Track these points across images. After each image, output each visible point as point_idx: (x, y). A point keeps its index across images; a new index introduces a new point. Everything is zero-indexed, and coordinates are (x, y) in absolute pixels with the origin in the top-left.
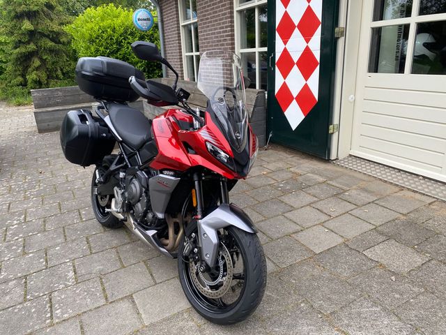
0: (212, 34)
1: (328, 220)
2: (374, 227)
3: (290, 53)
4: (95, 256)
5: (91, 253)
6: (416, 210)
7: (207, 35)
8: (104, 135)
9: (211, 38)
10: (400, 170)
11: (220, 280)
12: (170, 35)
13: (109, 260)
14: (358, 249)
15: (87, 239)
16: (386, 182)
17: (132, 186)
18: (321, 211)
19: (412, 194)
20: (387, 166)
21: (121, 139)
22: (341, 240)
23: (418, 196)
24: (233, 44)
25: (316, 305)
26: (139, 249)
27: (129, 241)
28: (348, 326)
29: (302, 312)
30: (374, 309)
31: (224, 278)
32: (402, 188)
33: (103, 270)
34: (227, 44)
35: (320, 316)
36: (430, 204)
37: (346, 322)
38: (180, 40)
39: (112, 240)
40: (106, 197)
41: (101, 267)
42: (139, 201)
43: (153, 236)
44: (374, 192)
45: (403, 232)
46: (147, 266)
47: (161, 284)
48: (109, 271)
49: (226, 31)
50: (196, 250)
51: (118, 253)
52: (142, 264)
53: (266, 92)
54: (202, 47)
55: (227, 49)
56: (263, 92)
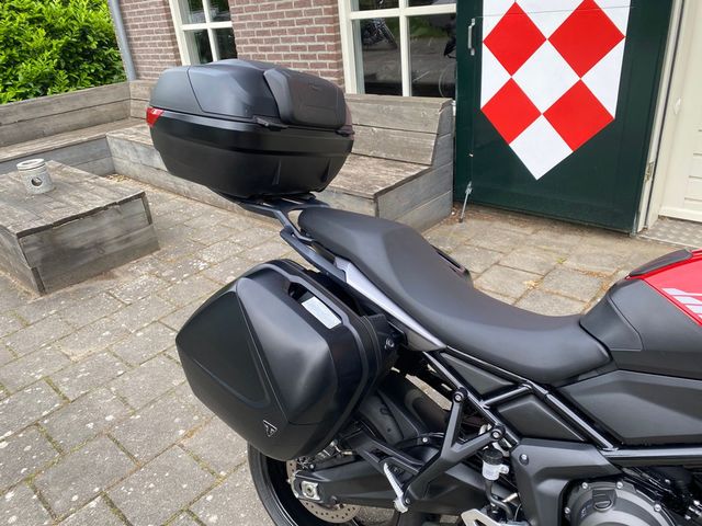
8: (391, 342)
53: (454, 102)
54: (240, 11)
55: (320, 12)
56: (450, 104)
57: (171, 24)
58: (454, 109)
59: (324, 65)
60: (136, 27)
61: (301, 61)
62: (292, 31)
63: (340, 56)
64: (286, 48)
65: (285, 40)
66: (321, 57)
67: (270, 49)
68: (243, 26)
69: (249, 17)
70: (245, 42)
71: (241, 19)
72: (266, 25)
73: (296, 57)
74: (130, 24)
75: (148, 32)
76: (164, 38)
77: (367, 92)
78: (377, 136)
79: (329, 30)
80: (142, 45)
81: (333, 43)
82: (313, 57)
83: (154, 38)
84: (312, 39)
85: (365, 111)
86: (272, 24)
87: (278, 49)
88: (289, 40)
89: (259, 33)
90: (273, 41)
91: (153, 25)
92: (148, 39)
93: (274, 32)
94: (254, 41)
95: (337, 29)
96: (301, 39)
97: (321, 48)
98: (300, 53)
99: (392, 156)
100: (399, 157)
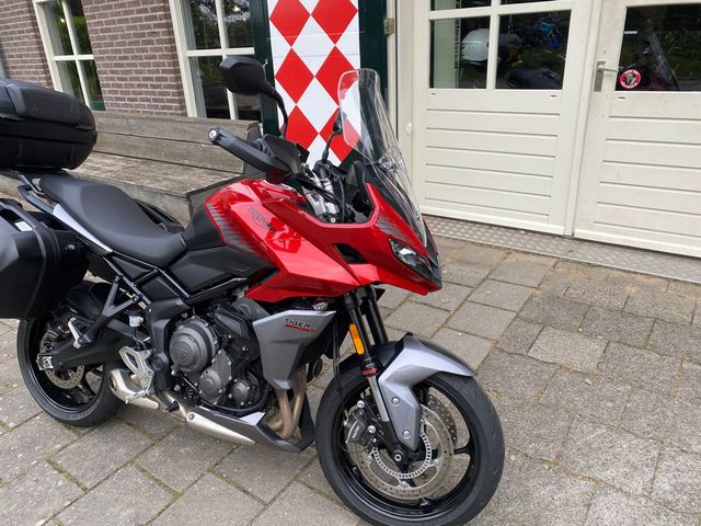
0: (120, 21)
1: (450, 317)
2: (515, 314)
3: (302, 59)
4: (100, 493)
5: (85, 489)
6: (545, 279)
7: (108, 23)
8: (72, 247)
9: (121, 29)
10: (491, 226)
11: (429, 465)
12: (11, 21)
13: (136, 491)
14: (519, 352)
15: (52, 463)
16: (481, 245)
17: (185, 339)
18: (432, 307)
19: (525, 257)
20: (471, 222)
21: (109, 250)
22: (489, 345)
23: (534, 259)
24: (172, 41)
25: (531, 453)
26: (182, 451)
27: (150, 442)
28: (590, 467)
29: (520, 469)
30: (599, 432)
31: (436, 460)
32: (509, 251)
33: (137, 516)
34: (159, 42)
35: (547, 467)
36: (554, 267)
37: (583, 463)
38: (38, 30)
39: (112, 450)
40: (75, 370)
41: (131, 511)
42: (209, 364)
43: (259, 424)
44: (478, 263)
45: (553, 314)
46: (222, 477)
47: (277, 502)
48: (155, 512)
49: (154, 18)
50: (372, 429)
51: (143, 471)
52: (209, 476)
53: (261, 125)
54: (99, 46)
55: (161, 49)
56: (256, 125)
57: (43, 55)
58: (262, 130)
59: (168, 94)
60: (12, 56)
61: (150, 90)
62: (142, 64)
63: (180, 86)
64: (137, 79)
65: (137, 72)
66: (166, 87)
67: (125, 79)
68: (102, 59)
69: (107, 52)
70: (105, 72)
71: (100, 52)
72: (121, 58)
73: (146, 86)
74: (7, 54)
75: (23, 61)
76: (37, 67)
77: (209, 117)
78: (204, 150)
79: (169, 64)
80: (18, 73)
81: (173, 76)
82: (159, 87)
83: (29, 67)
84: (157, 71)
85: (195, 130)
86: (126, 58)
87: (132, 79)
88: (140, 72)
89: (116, 65)
90: (128, 72)
91: (27, 56)
92: (23, 67)
93: (128, 65)
94: (113, 72)
95: (177, 64)
96: (149, 72)
97: (165, 79)
98: (149, 83)
99: (215, 167)
100: (221, 167)
